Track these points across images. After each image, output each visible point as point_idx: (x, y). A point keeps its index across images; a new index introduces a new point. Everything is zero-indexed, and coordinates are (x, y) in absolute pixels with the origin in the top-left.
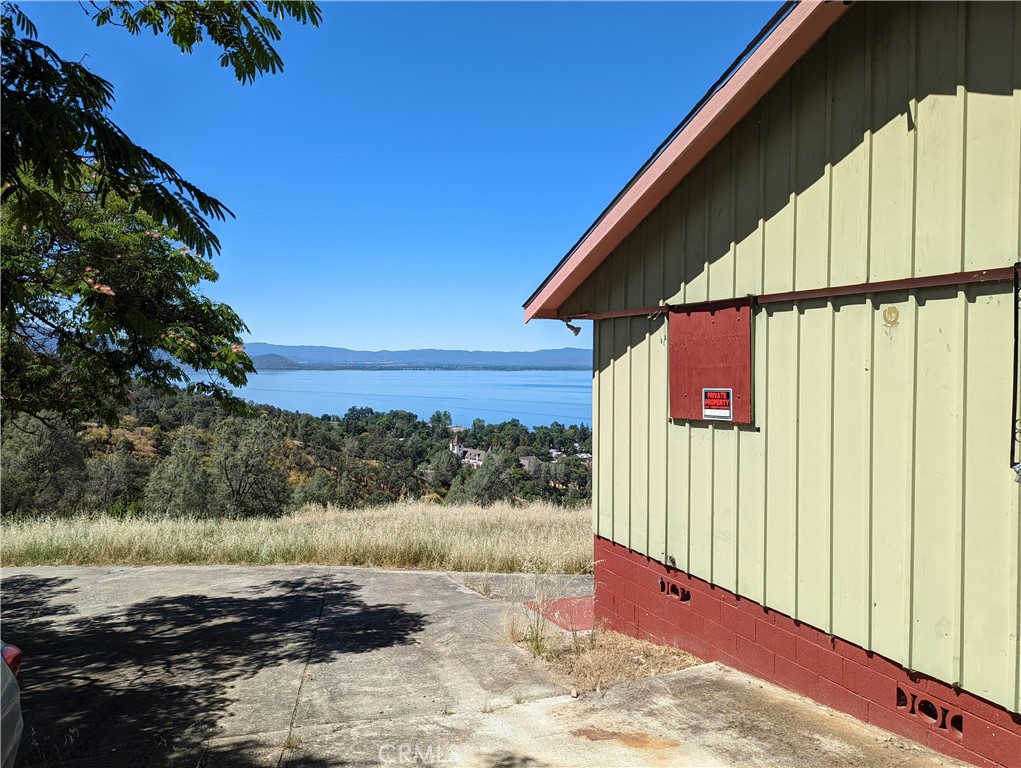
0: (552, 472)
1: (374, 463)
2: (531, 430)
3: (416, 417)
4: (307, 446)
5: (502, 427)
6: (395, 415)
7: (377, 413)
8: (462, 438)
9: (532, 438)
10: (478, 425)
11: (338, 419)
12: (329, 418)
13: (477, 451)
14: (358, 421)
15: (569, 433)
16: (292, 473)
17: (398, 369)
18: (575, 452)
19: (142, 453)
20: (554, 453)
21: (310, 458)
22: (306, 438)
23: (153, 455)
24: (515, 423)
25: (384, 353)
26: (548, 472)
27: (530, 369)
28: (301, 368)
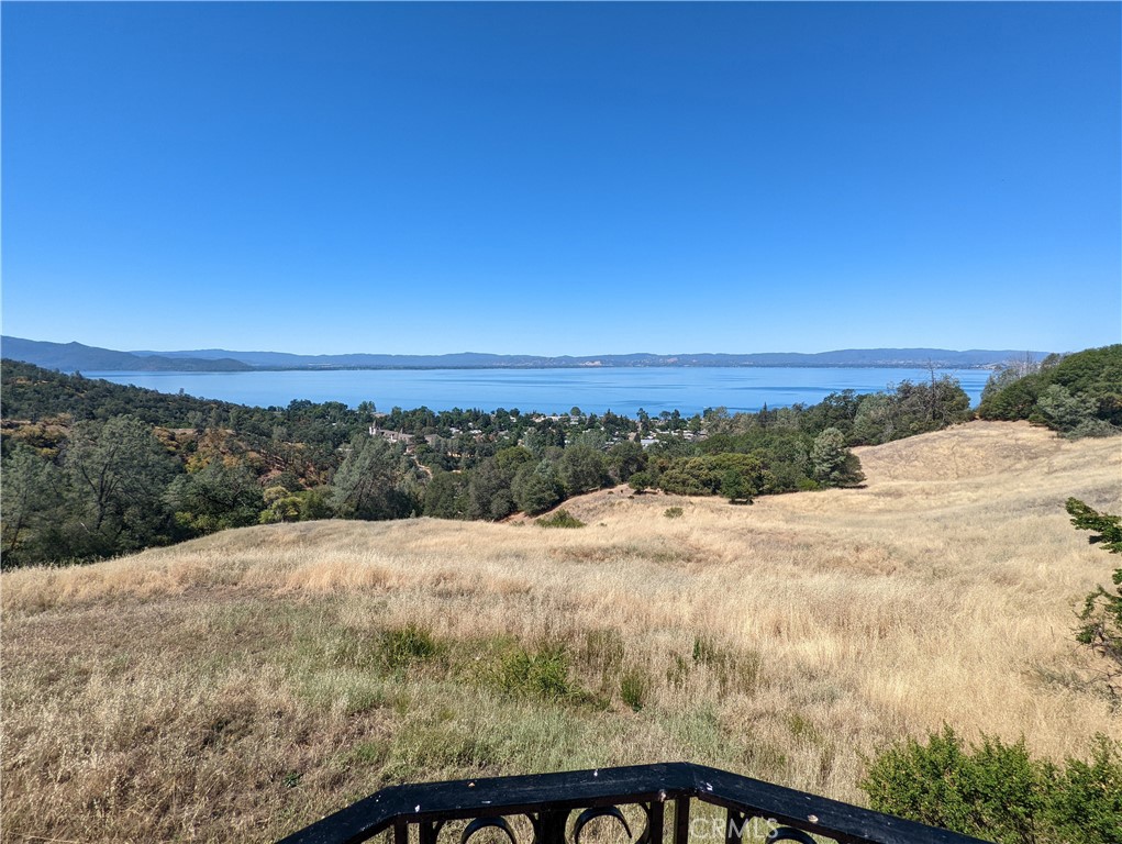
0: (449, 446)
1: (299, 445)
2: (437, 414)
4: (238, 434)
5: (414, 413)
6: (329, 405)
8: (381, 423)
9: (437, 421)
10: (396, 412)
11: (282, 410)
12: (275, 409)
13: (392, 432)
14: (298, 410)
15: (465, 414)
16: (225, 457)
17: (335, 369)
18: (470, 429)
20: (454, 430)
21: (241, 443)
22: (238, 425)
24: (423, 409)
26: (446, 446)
28: (254, 369)
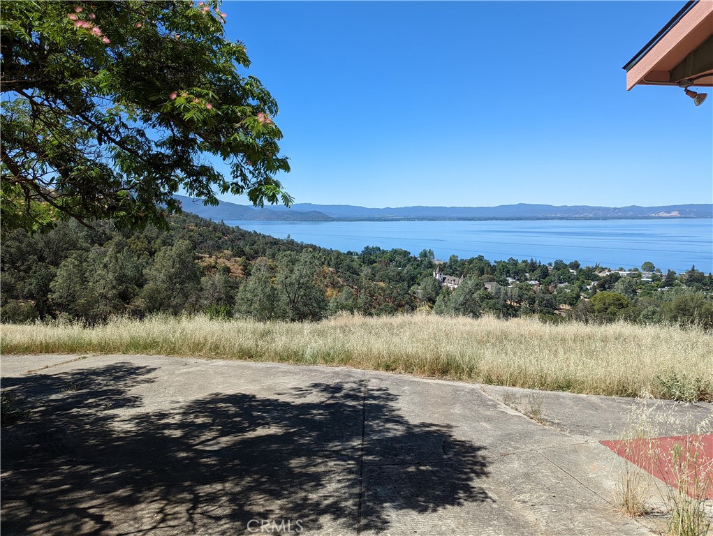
0: (509, 294)
1: (382, 284)
2: (493, 264)
3: (410, 253)
4: (337, 272)
5: (471, 261)
6: (395, 251)
7: (383, 250)
8: (442, 268)
9: (493, 269)
10: (454, 260)
11: (357, 255)
12: (352, 254)
13: (453, 278)
14: (370, 256)
15: (521, 265)
16: (328, 289)
17: (396, 220)
18: (526, 279)
19: (235, 275)
20: (510, 280)
21: (339, 279)
22: (337, 266)
23: (241, 275)
24: (480, 258)
25: (388, 209)
26: (506, 293)
27: (492, 219)
28: (333, 220)
